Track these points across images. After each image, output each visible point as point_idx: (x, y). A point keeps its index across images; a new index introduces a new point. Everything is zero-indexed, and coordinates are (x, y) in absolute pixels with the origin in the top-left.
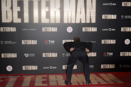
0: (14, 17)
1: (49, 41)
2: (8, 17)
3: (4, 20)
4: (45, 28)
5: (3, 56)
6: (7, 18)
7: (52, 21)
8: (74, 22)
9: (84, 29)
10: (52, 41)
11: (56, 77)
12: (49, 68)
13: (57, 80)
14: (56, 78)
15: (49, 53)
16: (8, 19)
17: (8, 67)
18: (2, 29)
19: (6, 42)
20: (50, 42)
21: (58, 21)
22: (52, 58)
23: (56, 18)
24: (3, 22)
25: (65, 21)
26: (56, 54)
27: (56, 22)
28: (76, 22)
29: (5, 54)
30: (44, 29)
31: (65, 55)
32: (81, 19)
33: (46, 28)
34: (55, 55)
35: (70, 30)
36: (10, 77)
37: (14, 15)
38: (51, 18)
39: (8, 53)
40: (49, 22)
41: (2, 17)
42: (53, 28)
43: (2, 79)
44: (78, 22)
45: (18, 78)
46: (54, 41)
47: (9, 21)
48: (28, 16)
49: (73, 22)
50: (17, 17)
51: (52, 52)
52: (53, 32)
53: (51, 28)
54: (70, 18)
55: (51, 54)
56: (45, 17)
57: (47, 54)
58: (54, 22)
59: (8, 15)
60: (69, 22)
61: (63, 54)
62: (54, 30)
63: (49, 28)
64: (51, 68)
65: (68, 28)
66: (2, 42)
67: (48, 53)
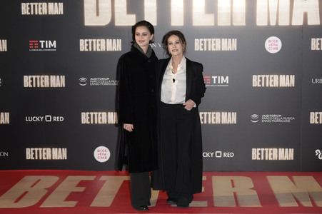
0: (116, 11)
1: (214, 77)
2: (100, 11)
3: (90, 20)
4: (201, 40)
5: (85, 118)
6: (98, 14)
7: (224, 22)
8: (286, 23)
9: (315, 44)
10: (222, 78)
11: (232, 181)
12: (214, 155)
13: (235, 190)
14: (233, 186)
15: (213, 113)
16: (100, 17)
17: (98, 151)
18: (83, 45)
19: (94, 81)
20: (217, 79)
21: (240, 21)
22: (221, 126)
23: (234, 11)
24: (87, 23)
25: (261, 21)
26: (234, 115)
27: (235, 24)
28: (293, 24)
29: (92, 114)
30: (198, 45)
31: (260, 118)
32: (305, 15)
33: (205, 40)
34: (229, 118)
35: (273, 45)
36: (103, 178)
37: (116, 6)
38: (219, 11)
39: (98, 111)
40: (212, 24)
41: (85, 11)
42: (225, 41)
43: (81, 184)
44: (298, 21)
45: (125, 182)
46: (227, 78)
47: (103, 21)
48: (156, 8)
49: (284, 22)
50: (125, 10)
51: (221, 109)
52: (225, 51)
53: (218, 40)
54: (276, 10)
55: (218, 114)
56: (204, 11)
57: (207, 115)
58: (229, 24)
59: (100, 5)
60: (273, 23)
61: (255, 116)
62: (229, 45)
63: (213, 40)
64: (219, 154)
65: (270, 41)
66: (83, 79)
67: (209, 113)
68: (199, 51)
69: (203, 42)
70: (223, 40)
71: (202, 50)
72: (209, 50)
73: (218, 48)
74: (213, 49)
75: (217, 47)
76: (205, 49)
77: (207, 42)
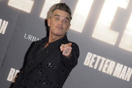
4: (95, 56)
30: (89, 60)
33: (99, 58)
38: (126, 32)
40: (113, 43)
42: (119, 66)
53: (113, 63)
62: (123, 73)
63: (108, 61)
68: (88, 66)
69: (96, 59)
70: (118, 64)
71: (92, 66)
72: (100, 69)
73: (109, 72)
74: (104, 71)
75: (108, 70)
76: (95, 68)
77: (101, 60)
